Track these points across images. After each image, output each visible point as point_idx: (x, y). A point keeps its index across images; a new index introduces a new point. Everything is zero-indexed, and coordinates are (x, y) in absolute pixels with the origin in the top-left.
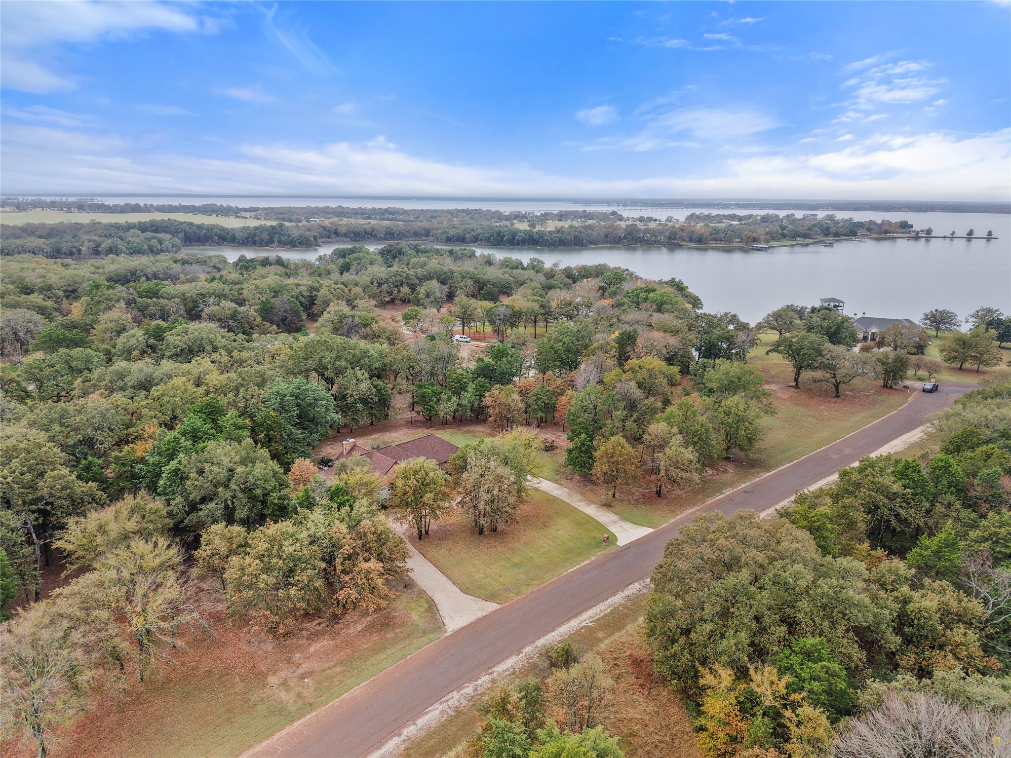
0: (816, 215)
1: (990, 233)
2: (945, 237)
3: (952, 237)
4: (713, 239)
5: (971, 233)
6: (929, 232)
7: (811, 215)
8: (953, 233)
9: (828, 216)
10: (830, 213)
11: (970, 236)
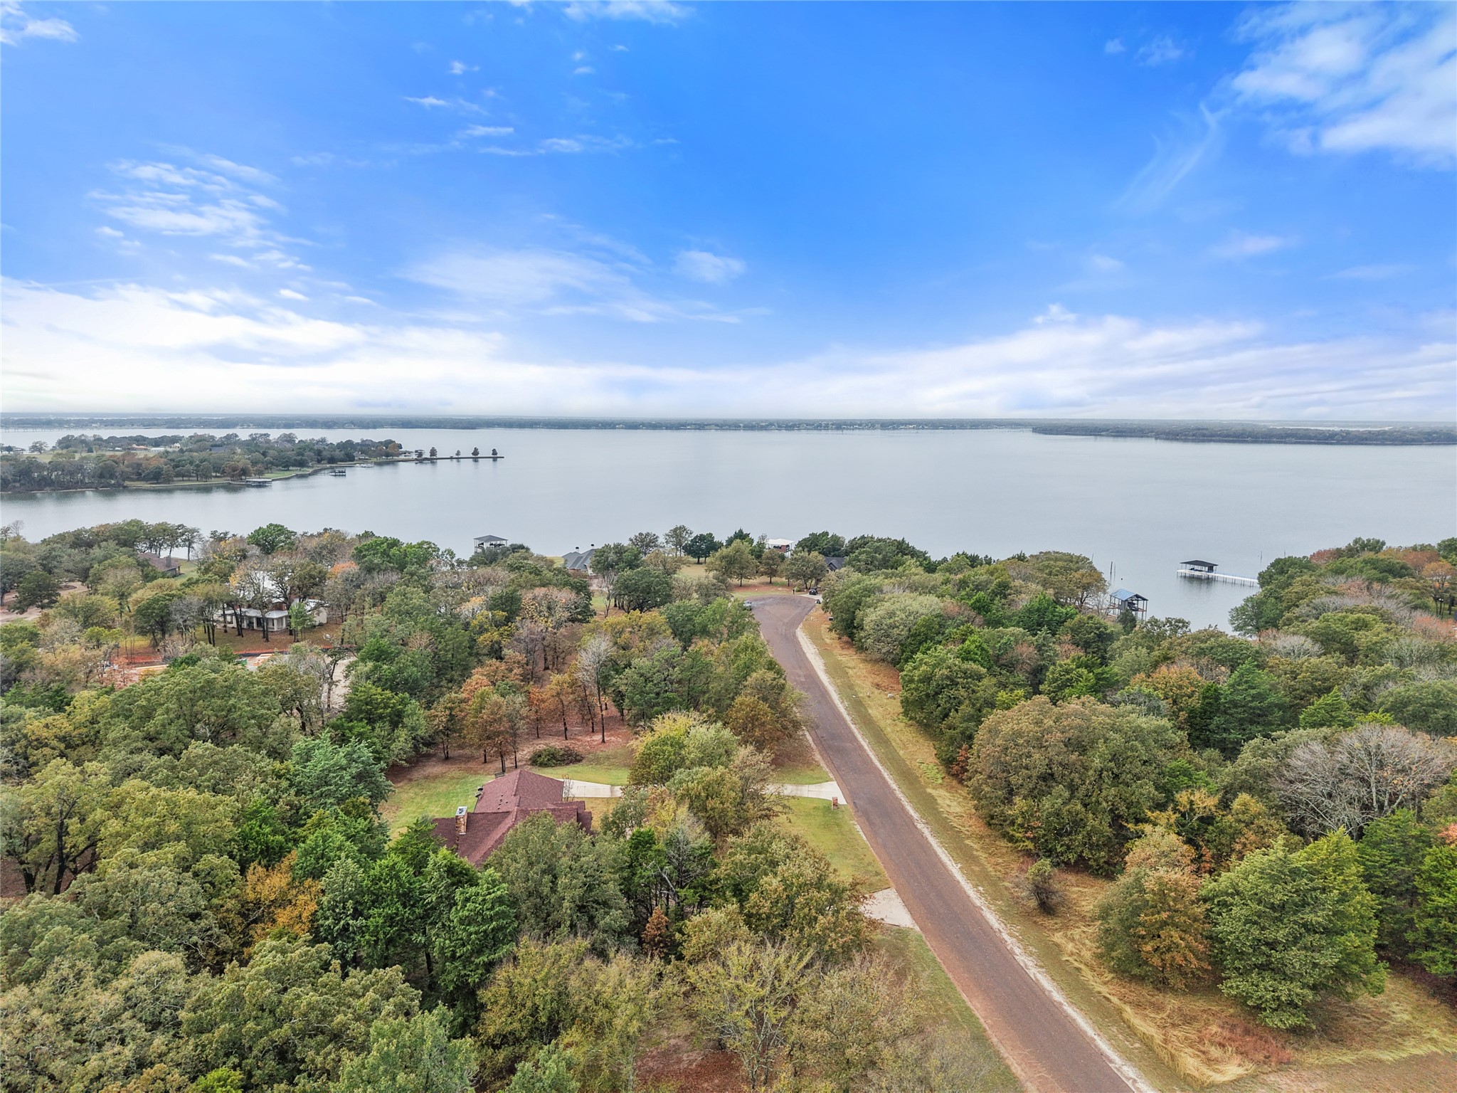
0: (267, 435)
1: (494, 452)
2: (451, 458)
3: (458, 458)
4: (177, 476)
5: (476, 452)
6: (433, 452)
7: (261, 435)
8: (458, 453)
9: (285, 435)
10: (287, 431)
11: (476, 456)
